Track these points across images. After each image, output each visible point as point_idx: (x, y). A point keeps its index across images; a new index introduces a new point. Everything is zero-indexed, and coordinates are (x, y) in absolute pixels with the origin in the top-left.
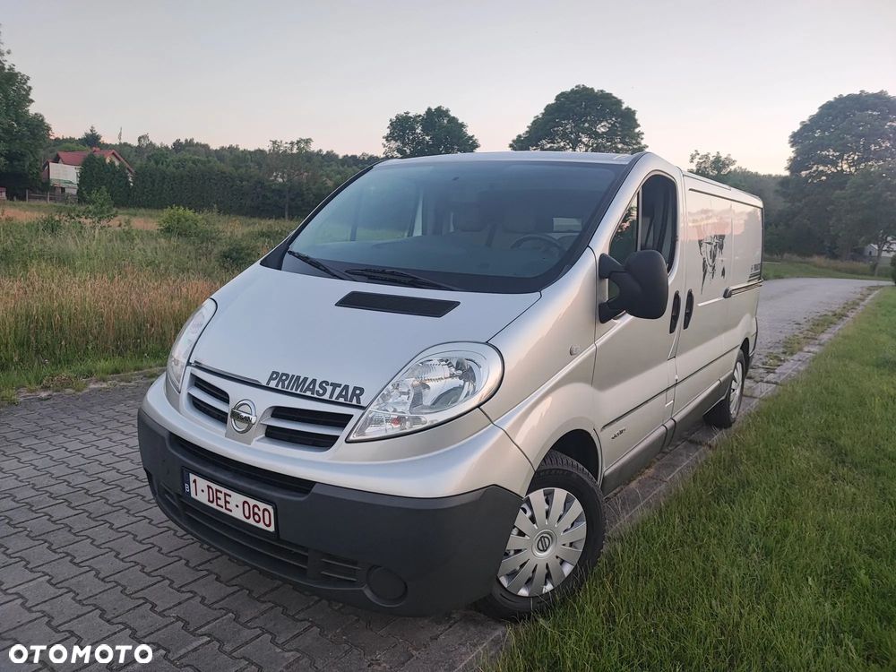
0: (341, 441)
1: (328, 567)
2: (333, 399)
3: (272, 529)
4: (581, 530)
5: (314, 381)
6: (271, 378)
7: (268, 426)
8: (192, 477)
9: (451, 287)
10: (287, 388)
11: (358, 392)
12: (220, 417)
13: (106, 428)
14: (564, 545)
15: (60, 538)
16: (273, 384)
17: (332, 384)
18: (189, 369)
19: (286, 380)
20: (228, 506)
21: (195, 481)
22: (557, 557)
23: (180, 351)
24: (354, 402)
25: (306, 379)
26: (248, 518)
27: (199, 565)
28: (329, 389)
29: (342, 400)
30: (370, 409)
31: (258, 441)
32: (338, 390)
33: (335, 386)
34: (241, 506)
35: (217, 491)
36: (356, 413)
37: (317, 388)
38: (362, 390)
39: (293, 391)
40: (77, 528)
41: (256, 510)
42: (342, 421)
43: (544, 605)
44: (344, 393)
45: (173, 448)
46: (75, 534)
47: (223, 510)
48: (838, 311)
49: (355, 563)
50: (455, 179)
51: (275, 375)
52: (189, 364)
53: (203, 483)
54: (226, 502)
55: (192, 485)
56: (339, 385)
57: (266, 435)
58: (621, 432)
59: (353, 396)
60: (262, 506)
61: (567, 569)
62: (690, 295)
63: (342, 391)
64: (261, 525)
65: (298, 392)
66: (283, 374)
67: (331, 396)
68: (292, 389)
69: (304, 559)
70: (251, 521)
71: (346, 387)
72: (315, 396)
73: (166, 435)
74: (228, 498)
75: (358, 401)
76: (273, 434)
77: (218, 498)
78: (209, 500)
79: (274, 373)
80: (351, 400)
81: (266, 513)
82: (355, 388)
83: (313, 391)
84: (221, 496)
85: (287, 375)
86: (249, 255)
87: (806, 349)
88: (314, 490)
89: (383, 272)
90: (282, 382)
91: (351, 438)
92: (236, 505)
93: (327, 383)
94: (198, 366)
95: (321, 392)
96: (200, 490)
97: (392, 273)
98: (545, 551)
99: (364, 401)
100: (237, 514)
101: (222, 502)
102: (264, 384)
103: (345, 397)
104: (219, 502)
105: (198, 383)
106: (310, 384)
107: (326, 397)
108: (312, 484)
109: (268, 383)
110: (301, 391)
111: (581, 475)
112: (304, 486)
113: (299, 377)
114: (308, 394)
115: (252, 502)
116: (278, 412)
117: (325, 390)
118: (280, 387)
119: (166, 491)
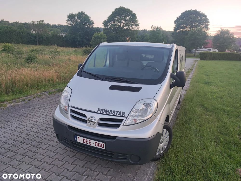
1: (119, 156)
2: (117, 115)
3: (104, 148)
4: (169, 137)
5: (111, 111)
6: (98, 110)
7: (99, 123)
8: (78, 137)
9: (138, 83)
10: (104, 113)
11: (124, 113)
12: (85, 121)
14: (165, 142)
15: (30, 154)
16: (99, 112)
17: (116, 111)
18: (70, 108)
19: (103, 111)
20: (90, 143)
21: (79, 138)
22: (164, 145)
23: (63, 102)
24: (123, 116)
25: (108, 110)
26: (97, 146)
28: (116, 113)
29: (120, 115)
30: (128, 117)
31: (97, 127)
32: (118, 113)
33: (117, 112)
34: (94, 144)
35: (86, 140)
36: (125, 119)
37: (112, 113)
38: (125, 113)
39: (106, 114)
40: (33, 150)
41: (99, 144)
42: (121, 121)
43: (162, 156)
44: (120, 114)
45: (70, 129)
46: (33, 152)
47: (89, 144)
48: (190, 68)
49: (127, 154)
50: (127, 51)
51: (99, 110)
52: (69, 106)
53: (81, 138)
54: (89, 142)
55: (78, 139)
56: (118, 112)
59: (123, 114)
60: (101, 143)
61: (165, 147)
63: (119, 113)
64: (101, 148)
65: (107, 114)
66: (102, 109)
67: (117, 114)
68: (105, 113)
69: (113, 154)
70: (98, 147)
71: (120, 112)
72: (112, 115)
73: (67, 126)
74: (90, 142)
75: (124, 115)
76: (100, 125)
77: (86, 142)
78: (84, 142)
79: (99, 109)
80: (122, 115)
81: (103, 145)
82: (123, 112)
83: (111, 113)
84: (88, 141)
85: (103, 109)
87: (188, 80)
88: (117, 138)
90: (101, 111)
91: (124, 125)
92: (93, 143)
93: (115, 111)
94: (72, 107)
95: (114, 113)
96: (81, 140)
97: (119, 79)
98: (162, 144)
99: (126, 115)
100: (93, 145)
101: (88, 143)
102: (97, 112)
103: (121, 114)
104: (87, 143)
105: (72, 111)
106: (110, 112)
107: (115, 115)
108: (116, 137)
109: (98, 112)
110: (108, 114)
112: (114, 138)
113: (106, 110)
114: (110, 114)
115: (98, 142)
116: (101, 119)
118: (101, 113)
119: (65, 140)
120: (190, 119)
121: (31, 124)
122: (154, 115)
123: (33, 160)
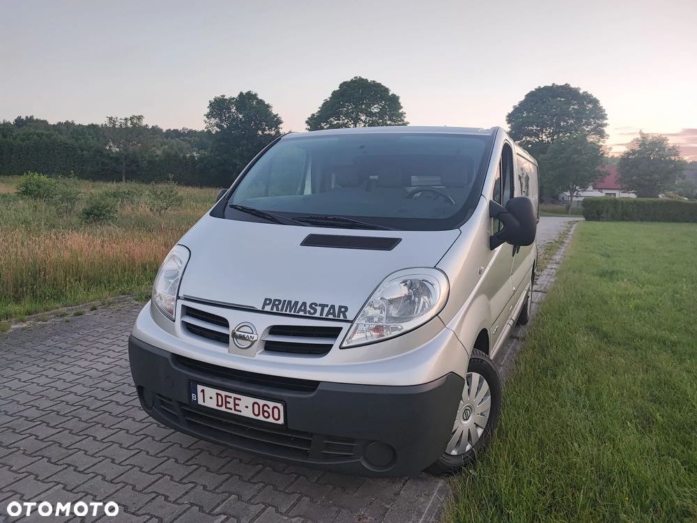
0: (335, 348)
1: (327, 446)
2: (324, 316)
3: (281, 421)
4: (488, 403)
5: (304, 304)
6: (265, 304)
7: (267, 341)
8: (200, 388)
9: (390, 228)
10: (282, 310)
11: (343, 310)
12: (222, 339)
13: (46, 360)
14: (478, 414)
15: (55, 452)
16: (268, 308)
17: (320, 305)
18: (180, 302)
19: (279, 304)
20: (237, 408)
21: (203, 391)
22: (474, 423)
24: (342, 317)
25: (296, 303)
26: (258, 415)
27: (187, 461)
28: (319, 309)
29: (331, 317)
30: (356, 322)
31: (260, 354)
32: (326, 310)
33: (323, 306)
34: (251, 407)
35: (226, 396)
36: (345, 326)
37: (308, 309)
38: (346, 308)
39: (288, 312)
40: (66, 443)
41: (266, 408)
42: (334, 333)
43: (470, 460)
44: (332, 311)
45: (176, 366)
46: (66, 448)
47: (233, 412)
49: (353, 441)
51: (267, 301)
52: (178, 297)
53: (211, 392)
54: (235, 405)
55: (200, 395)
56: (327, 306)
57: (265, 349)
58: (497, 329)
59: (340, 313)
60: (271, 404)
61: (480, 431)
63: (330, 310)
64: (271, 420)
65: (292, 313)
66: (275, 300)
67: (322, 314)
68: (286, 311)
69: (308, 443)
70: (261, 418)
71: (333, 307)
72: (308, 315)
73: (168, 356)
74: (237, 402)
75: (345, 316)
76: (270, 347)
77: (226, 402)
78: (218, 405)
79: (266, 300)
80: (339, 316)
81: (276, 410)
82: (340, 307)
83: (305, 311)
84: (231, 400)
85: (280, 301)
86: (109, 212)
87: (549, 266)
88: (320, 387)
89: (326, 219)
90: (274, 306)
91: (344, 345)
92: (246, 407)
93: (316, 305)
94: (187, 299)
95: (312, 311)
96: (208, 397)
97: (334, 219)
98: (467, 420)
99: (350, 316)
100: (248, 413)
101: (231, 405)
102: (260, 309)
103: (334, 314)
104: (228, 405)
105: (188, 311)
106: (301, 307)
107: (317, 315)
108: (317, 383)
109: (263, 307)
110: (294, 312)
112: (311, 385)
113: (290, 302)
114: (301, 313)
115: (261, 402)
116: (274, 330)
117: (315, 311)
118: (275, 310)
119: (163, 403)
120: (557, 363)
121: (72, 373)
122: (437, 315)
123: (60, 468)
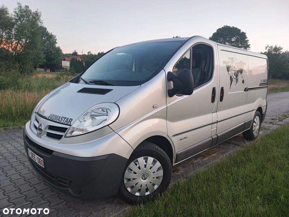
0: (63, 137)
2: (64, 123)
3: (44, 167)
4: (161, 173)
5: (60, 117)
6: (50, 116)
7: (48, 132)
8: (29, 149)
10: (53, 119)
14: (154, 178)
18: (35, 115)
19: (53, 117)
22: (151, 183)
24: (69, 124)
25: (58, 116)
26: (39, 163)
28: (63, 119)
29: (66, 123)
30: (72, 126)
31: (44, 137)
32: (66, 119)
35: (33, 154)
36: (69, 127)
37: (60, 119)
38: (72, 119)
42: (64, 130)
47: (34, 160)
49: (66, 180)
52: (35, 113)
55: (29, 152)
56: (66, 118)
57: (47, 135)
58: (185, 138)
59: (69, 122)
61: (156, 187)
62: (222, 89)
64: (41, 165)
65: (55, 120)
69: (54, 178)
71: (68, 119)
72: (59, 122)
73: (25, 136)
74: (35, 156)
75: (70, 123)
76: (49, 135)
78: (32, 157)
79: (51, 114)
81: (42, 161)
82: (70, 119)
83: (59, 120)
85: (54, 115)
88: (53, 153)
91: (66, 136)
93: (63, 117)
98: (146, 179)
99: (72, 123)
100: (37, 161)
103: (67, 122)
107: (62, 122)
109: (49, 118)
111: (160, 153)
113: (57, 115)
114: (58, 121)
115: (39, 158)
117: (62, 119)
118: (51, 119)
122: (108, 125)
